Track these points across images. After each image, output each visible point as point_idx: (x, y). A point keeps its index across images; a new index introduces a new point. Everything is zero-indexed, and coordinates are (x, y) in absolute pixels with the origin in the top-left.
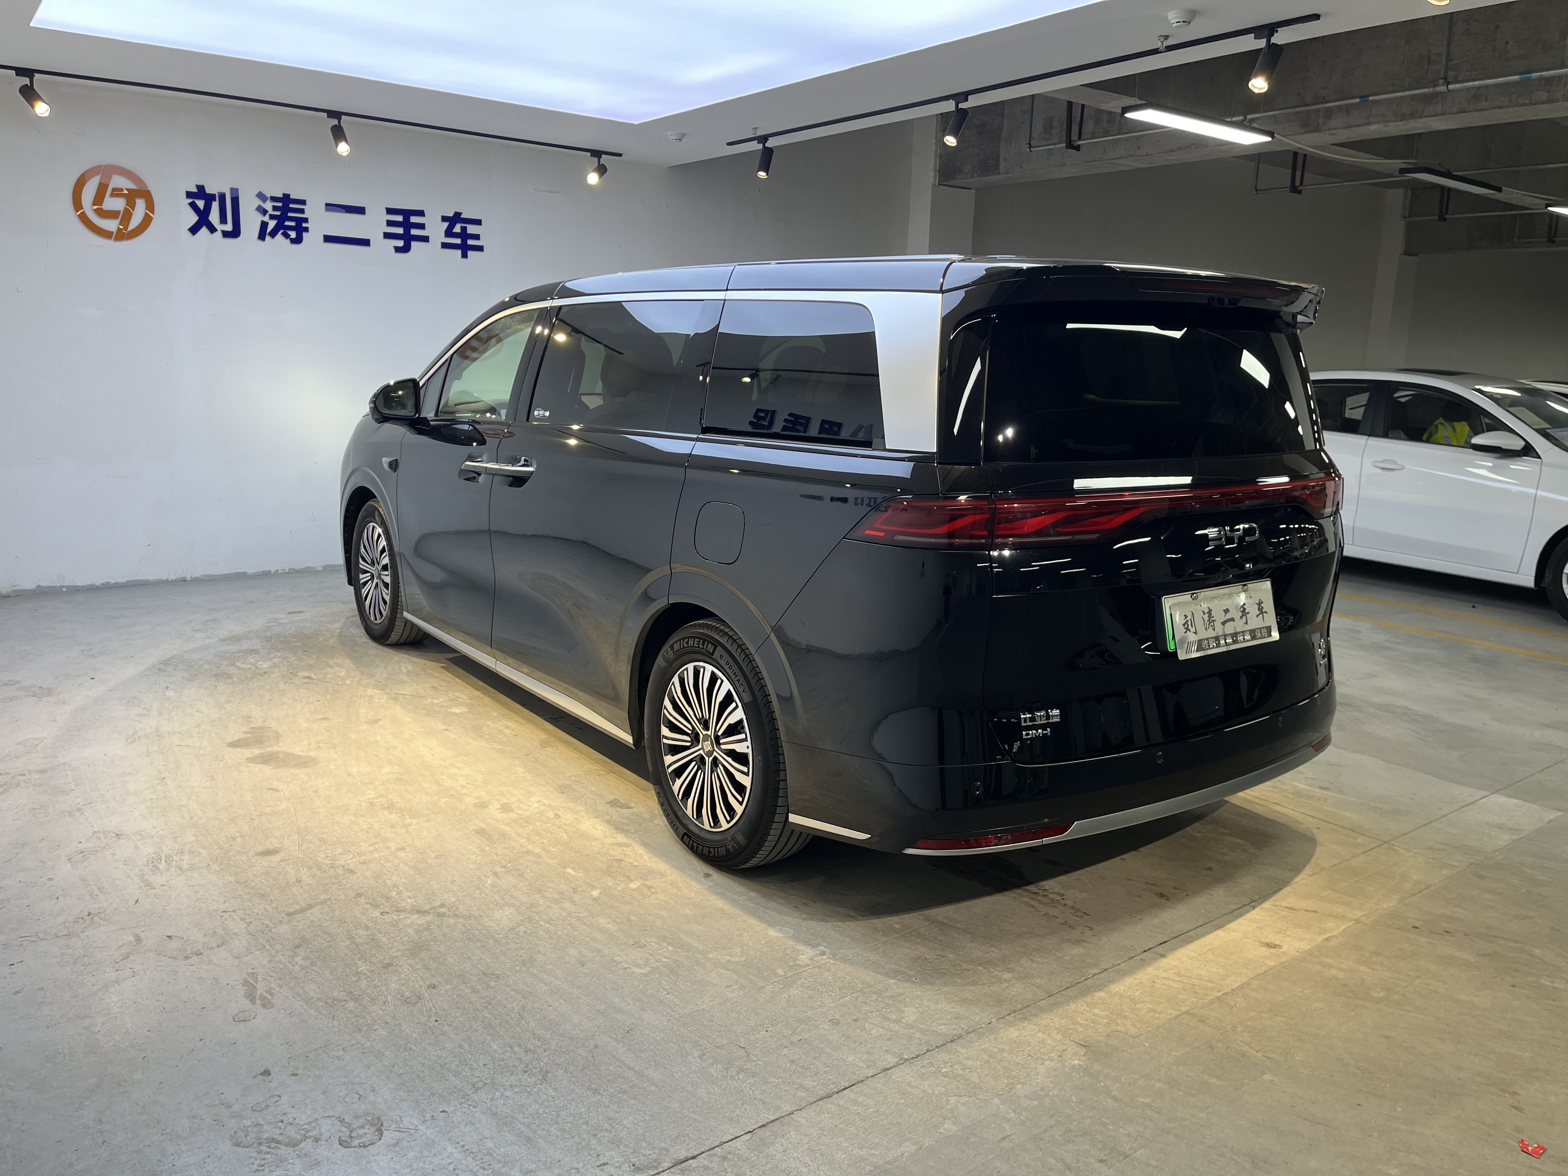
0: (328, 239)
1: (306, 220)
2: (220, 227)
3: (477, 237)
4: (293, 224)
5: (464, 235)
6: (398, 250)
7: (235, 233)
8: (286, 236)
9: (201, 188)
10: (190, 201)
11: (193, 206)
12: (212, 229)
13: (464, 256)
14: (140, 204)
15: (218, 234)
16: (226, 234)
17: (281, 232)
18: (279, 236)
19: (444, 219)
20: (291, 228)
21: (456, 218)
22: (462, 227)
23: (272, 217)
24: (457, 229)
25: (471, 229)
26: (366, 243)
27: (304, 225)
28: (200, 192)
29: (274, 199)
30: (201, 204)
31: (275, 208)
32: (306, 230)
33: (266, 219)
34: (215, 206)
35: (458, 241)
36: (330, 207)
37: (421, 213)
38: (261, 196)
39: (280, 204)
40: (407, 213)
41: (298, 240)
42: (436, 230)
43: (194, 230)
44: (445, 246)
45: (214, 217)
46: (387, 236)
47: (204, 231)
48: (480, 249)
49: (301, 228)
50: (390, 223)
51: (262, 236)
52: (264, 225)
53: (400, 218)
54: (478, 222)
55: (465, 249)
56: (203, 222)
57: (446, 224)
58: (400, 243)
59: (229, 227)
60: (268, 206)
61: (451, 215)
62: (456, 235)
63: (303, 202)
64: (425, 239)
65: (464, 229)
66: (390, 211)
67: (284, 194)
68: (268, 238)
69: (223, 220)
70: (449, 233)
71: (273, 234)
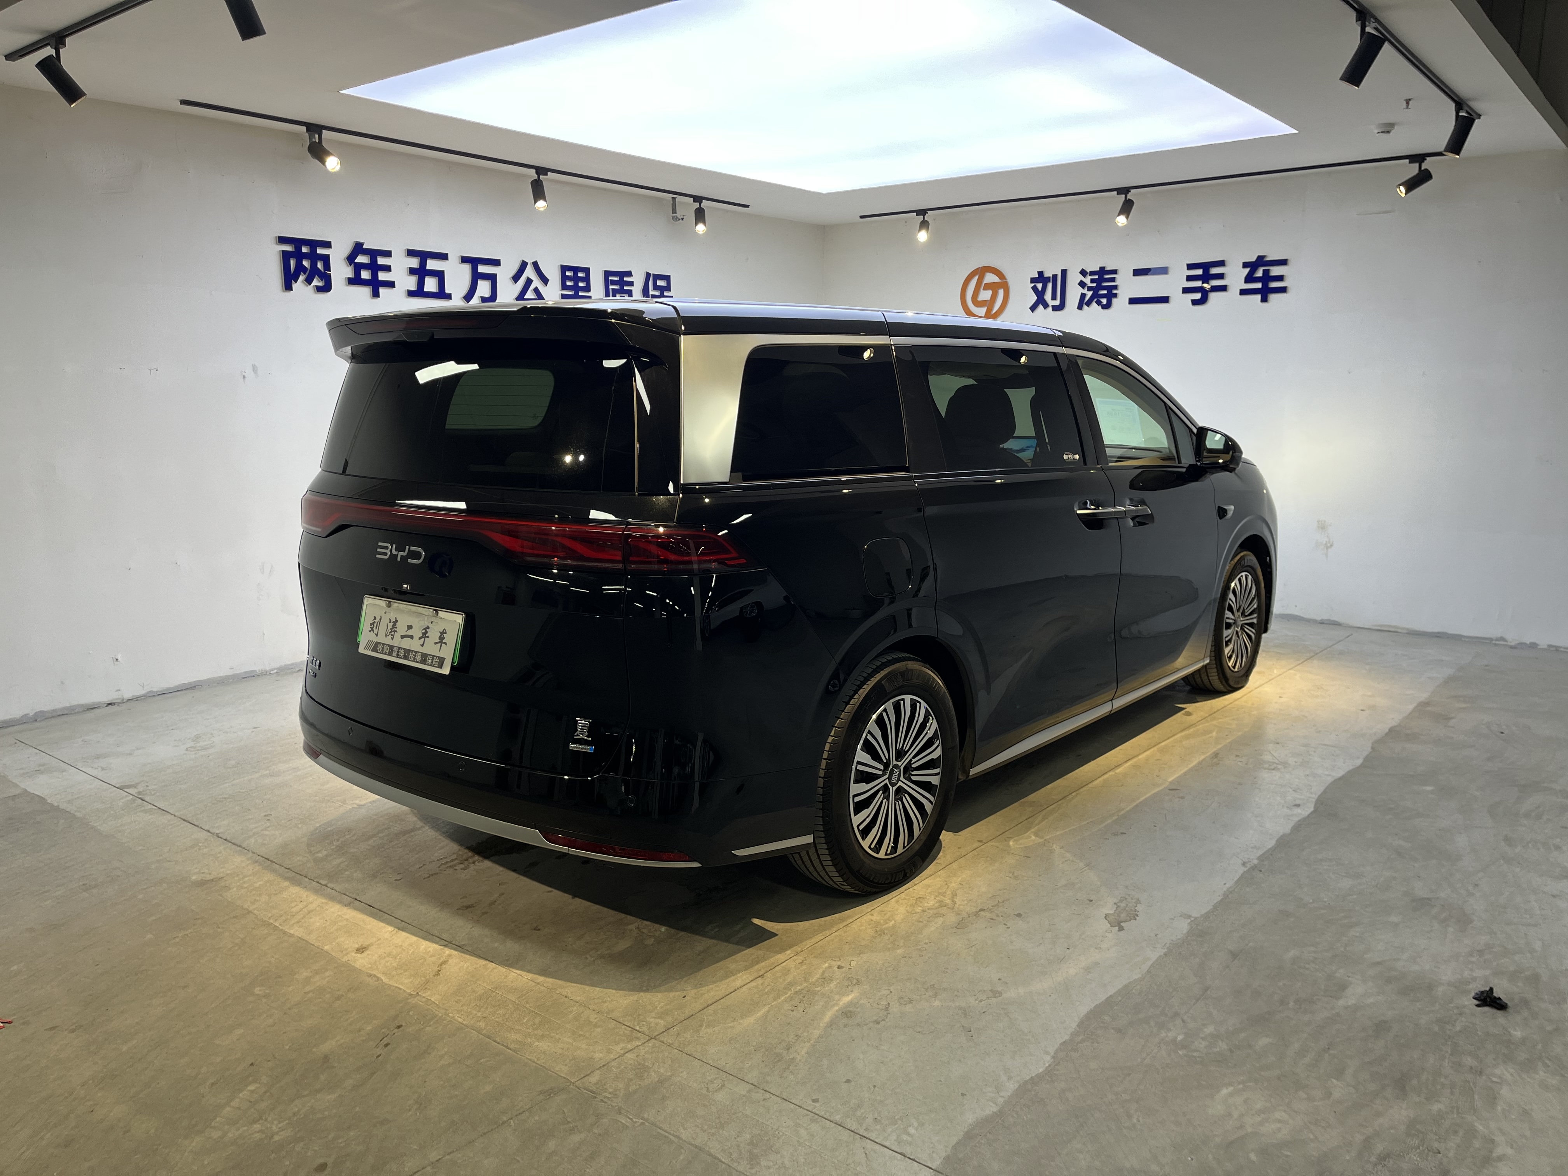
0: (1133, 301)
1: (1116, 287)
2: (1052, 303)
3: (1280, 278)
4: (1105, 292)
5: (1267, 278)
6: (1195, 302)
7: (1060, 307)
8: (1099, 303)
9: (1041, 273)
10: (1033, 285)
11: (1034, 289)
12: (1046, 306)
13: (1264, 299)
14: (1001, 292)
15: (1050, 308)
16: (1055, 308)
17: (1095, 300)
18: (1094, 304)
19: (1245, 265)
20: (1103, 296)
21: (1261, 261)
22: (1264, 270)
23: (1089, 289)
24: (1259, 273)
25: (1275, 271)
26: (1165, 300)
27: (1115, 292)
28: (1041, 278)
29: (1092, 273)
30: (1040, 286)
31: (1092, 281)
32: (1115, 295)
33: (1085, 291)
34: (1050, 286)
35: (1259, 285)
36: (1137, 272)
37: (1221, 263)
38: (1083, 273)
39: (1096, 277)
40: (1206, 266)
41: (1107, 306)
42: (1236, 277)
43: (1033, 308)
44: (1243, 292)
45: (1048, 296)
46: (1186, 290)
47: (1041, 307)
48: (1283, 290)
49: (1111, 295)
50: (1190, 278)
51: (1080, 307)
52: (1083, 296)
53: (1200, 272)
54: (1283, 262)
55: (1265, 294)
56: (1040, 301)
57: (1247, 270)
58: (1198, 296)
59: (1057, 303)
60: (1087, 280)
61: (1253, 259)
62: (1257, 280)
63: (1115, 272)
64: (1223, 288)
65: (1266, 272)
66: (1190, 267)
67: (1100, 268)
68: (1085, 307)
69: (1054, 298)
70: (1249, 279)
71: (1088, 304)
